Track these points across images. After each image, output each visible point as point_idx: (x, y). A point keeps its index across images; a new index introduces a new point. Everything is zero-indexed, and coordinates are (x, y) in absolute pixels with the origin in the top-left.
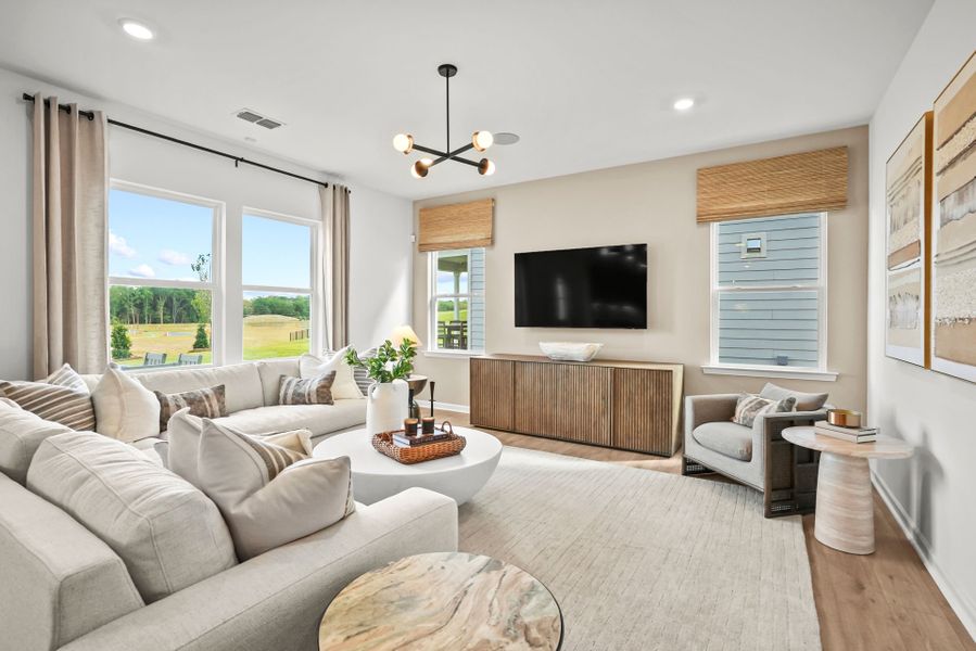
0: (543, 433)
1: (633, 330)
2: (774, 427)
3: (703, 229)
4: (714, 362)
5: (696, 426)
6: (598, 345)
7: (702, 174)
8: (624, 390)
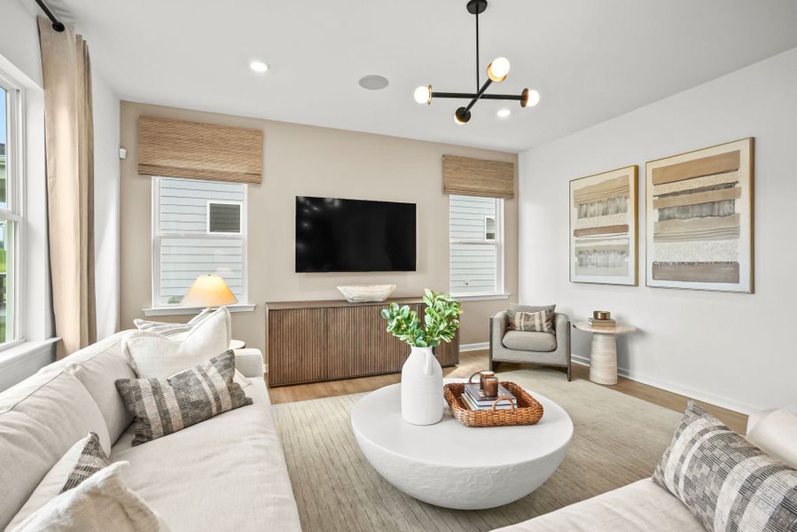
0: (358, 373)
3: (446, 198)
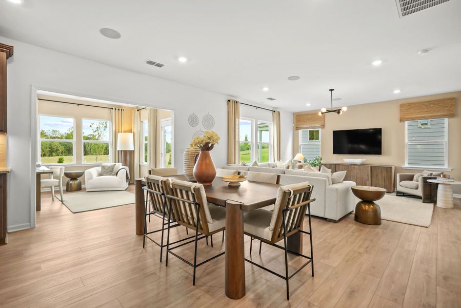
1: (377, 155)
2: (425, 179)
3: (402, 123)
4: (406, 165)
5: (401, 181)
6: (365, 160)
7: (402, 106)
8: (375, 173)
